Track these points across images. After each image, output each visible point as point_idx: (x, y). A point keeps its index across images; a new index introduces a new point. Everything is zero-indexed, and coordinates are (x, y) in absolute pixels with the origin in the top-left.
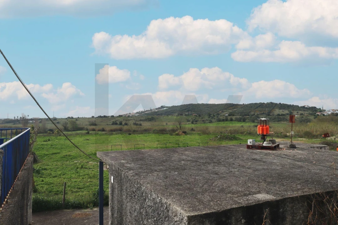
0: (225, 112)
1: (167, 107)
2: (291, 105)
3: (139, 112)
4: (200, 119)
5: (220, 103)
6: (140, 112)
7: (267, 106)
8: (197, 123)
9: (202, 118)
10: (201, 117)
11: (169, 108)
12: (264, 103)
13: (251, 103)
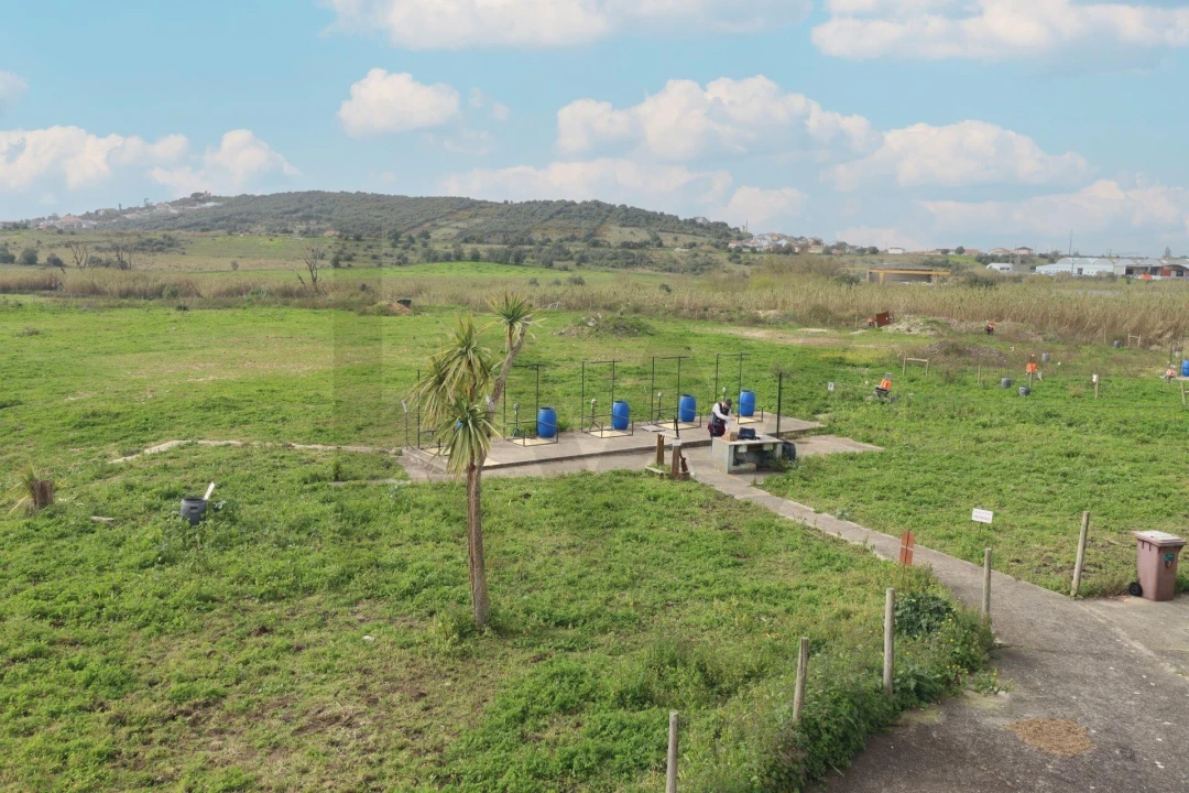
0: (444, 226)
1: (216, 199)
2: (655, 213)
3: (97, 212)
4: (361, 252)
5: (425, 196)
6: (101, 213)
7: (584, 213)
8: (352, 264)
9: (370, 247)
10: (363, 245)
11: (229, 202)
12: (573, 203)
13: (531, 200)
